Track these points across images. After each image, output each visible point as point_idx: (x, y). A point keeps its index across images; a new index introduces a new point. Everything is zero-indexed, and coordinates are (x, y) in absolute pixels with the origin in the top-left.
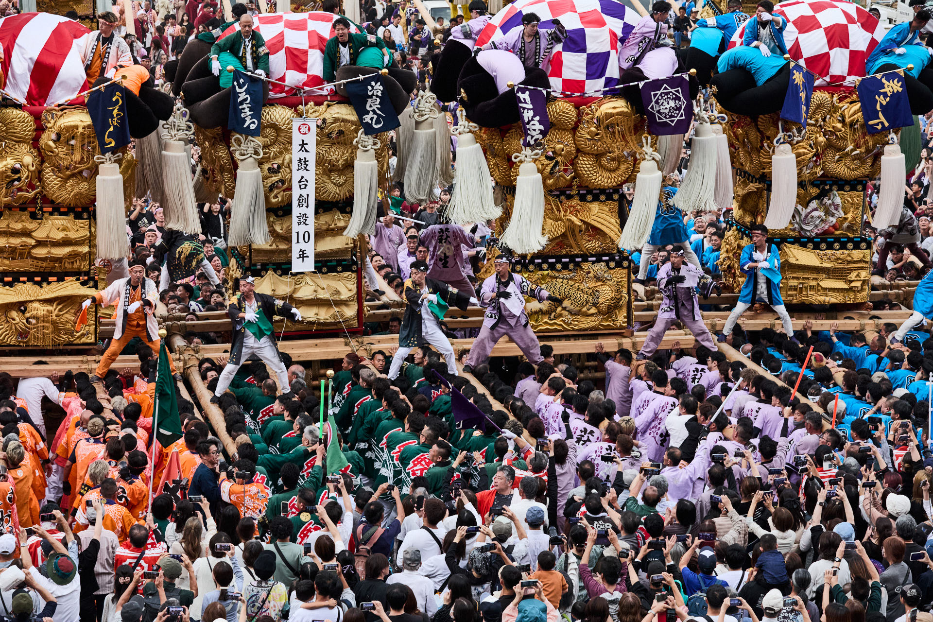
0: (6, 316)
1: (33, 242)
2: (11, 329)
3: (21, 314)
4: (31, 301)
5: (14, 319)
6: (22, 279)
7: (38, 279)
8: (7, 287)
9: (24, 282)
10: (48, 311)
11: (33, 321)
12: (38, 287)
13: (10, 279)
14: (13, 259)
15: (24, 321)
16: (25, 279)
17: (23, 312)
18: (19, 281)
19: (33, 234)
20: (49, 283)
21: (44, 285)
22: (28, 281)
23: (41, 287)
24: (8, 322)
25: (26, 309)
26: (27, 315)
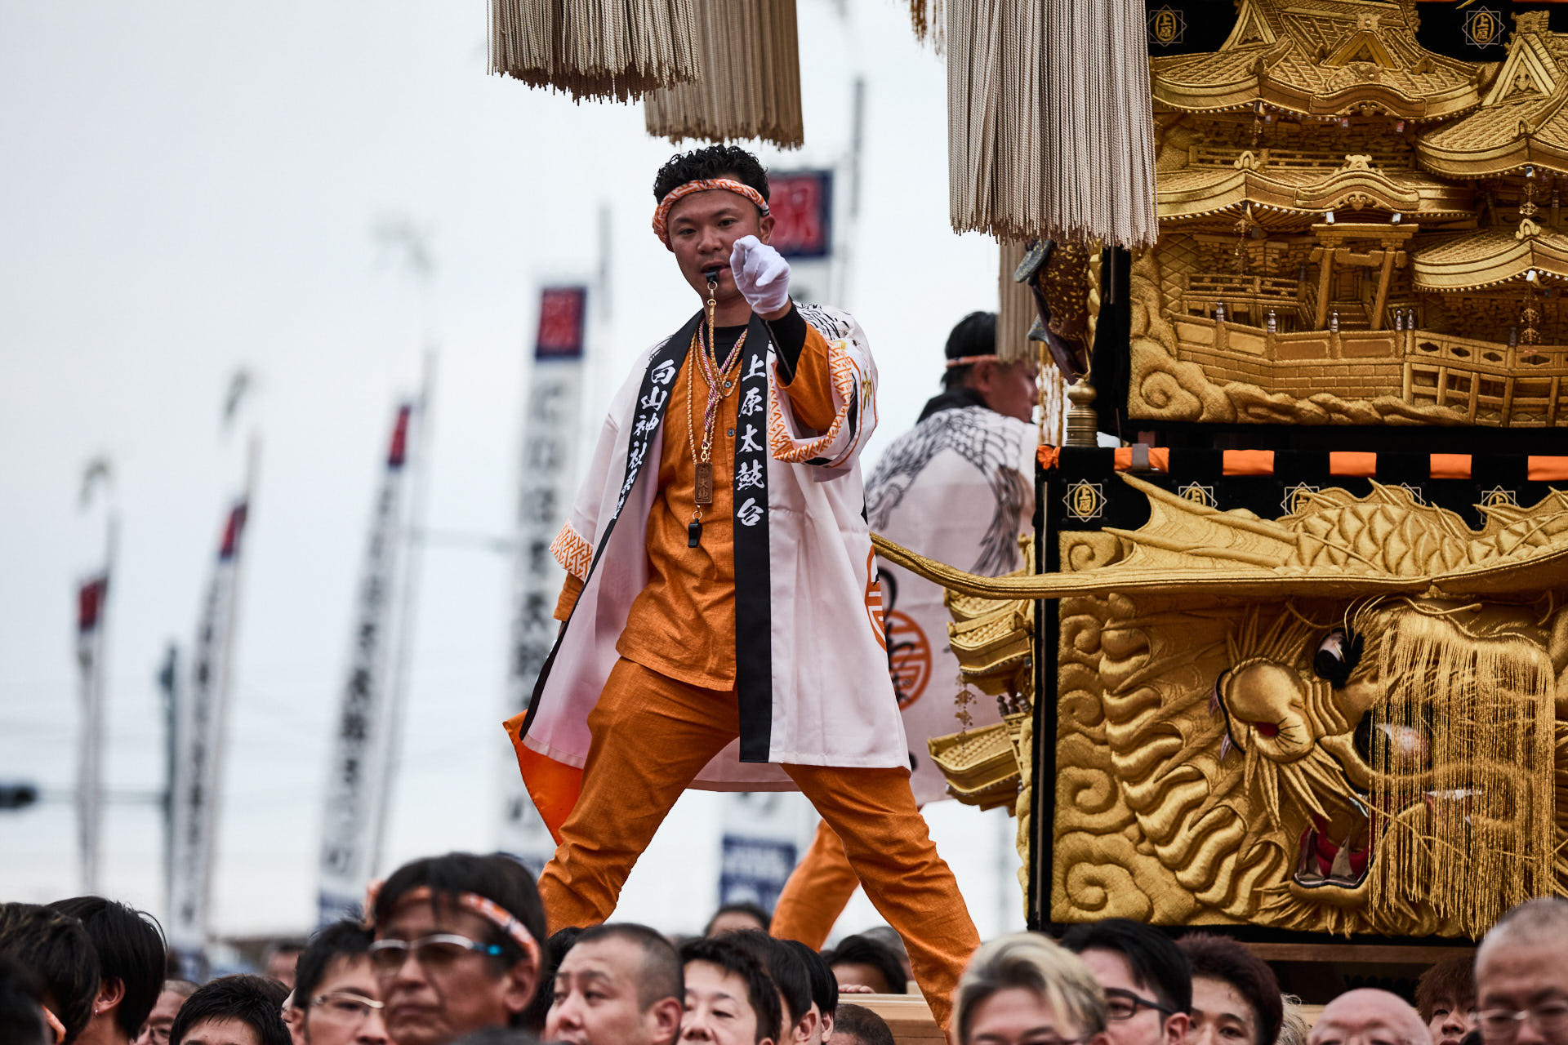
0: (1222, 710)
1: (1425, 198)
2: (1257, 801)
3: (1317, 687)
4: (1398, 597)
5: (1271, 728)
6: (1343, 461)
7: (1450, 463)
8: (1242, 515)
9: (1358, 486)
10: (1507, 674)
11: (1405, 740)
12: (1453, 521)
13: (1261, 460)
14: (1291, 321)
15: (1346, 741)
16: (1363, 461)
17: (1337, 674)
18: (1323, 478)
19: (1436, 144)
20: (1531, 494)
21: (1497, 505)
22: (1388, 473)
23: (1476, 522)
24: (1238, 751)
25: (1354, 648)
26: (1369, 690)
